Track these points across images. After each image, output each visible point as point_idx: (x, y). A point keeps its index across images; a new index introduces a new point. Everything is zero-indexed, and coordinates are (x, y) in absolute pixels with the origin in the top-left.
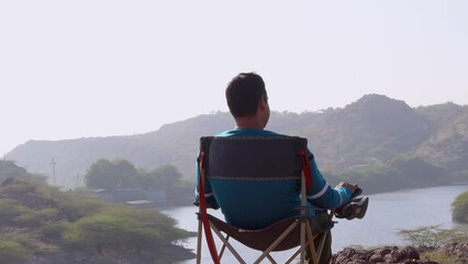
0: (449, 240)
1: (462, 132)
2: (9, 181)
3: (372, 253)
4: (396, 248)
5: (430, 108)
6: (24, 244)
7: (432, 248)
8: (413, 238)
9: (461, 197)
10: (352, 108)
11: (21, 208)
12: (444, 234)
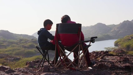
0: (114, 50)
1: (116, 30)
2: (32, 39)
3: (98, 52)
4: (104, 51)
5: (110, 25)
6: (35, 51)
7: (110, 51)
8: (107, 49)
9: (116, 42)
10: (95, 25)
11: (35, 44)
12: (113, 48)
